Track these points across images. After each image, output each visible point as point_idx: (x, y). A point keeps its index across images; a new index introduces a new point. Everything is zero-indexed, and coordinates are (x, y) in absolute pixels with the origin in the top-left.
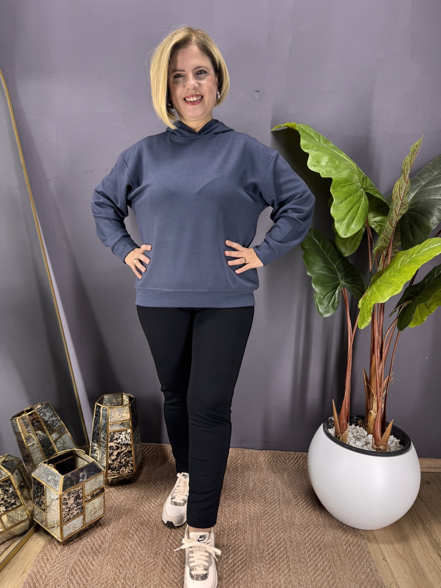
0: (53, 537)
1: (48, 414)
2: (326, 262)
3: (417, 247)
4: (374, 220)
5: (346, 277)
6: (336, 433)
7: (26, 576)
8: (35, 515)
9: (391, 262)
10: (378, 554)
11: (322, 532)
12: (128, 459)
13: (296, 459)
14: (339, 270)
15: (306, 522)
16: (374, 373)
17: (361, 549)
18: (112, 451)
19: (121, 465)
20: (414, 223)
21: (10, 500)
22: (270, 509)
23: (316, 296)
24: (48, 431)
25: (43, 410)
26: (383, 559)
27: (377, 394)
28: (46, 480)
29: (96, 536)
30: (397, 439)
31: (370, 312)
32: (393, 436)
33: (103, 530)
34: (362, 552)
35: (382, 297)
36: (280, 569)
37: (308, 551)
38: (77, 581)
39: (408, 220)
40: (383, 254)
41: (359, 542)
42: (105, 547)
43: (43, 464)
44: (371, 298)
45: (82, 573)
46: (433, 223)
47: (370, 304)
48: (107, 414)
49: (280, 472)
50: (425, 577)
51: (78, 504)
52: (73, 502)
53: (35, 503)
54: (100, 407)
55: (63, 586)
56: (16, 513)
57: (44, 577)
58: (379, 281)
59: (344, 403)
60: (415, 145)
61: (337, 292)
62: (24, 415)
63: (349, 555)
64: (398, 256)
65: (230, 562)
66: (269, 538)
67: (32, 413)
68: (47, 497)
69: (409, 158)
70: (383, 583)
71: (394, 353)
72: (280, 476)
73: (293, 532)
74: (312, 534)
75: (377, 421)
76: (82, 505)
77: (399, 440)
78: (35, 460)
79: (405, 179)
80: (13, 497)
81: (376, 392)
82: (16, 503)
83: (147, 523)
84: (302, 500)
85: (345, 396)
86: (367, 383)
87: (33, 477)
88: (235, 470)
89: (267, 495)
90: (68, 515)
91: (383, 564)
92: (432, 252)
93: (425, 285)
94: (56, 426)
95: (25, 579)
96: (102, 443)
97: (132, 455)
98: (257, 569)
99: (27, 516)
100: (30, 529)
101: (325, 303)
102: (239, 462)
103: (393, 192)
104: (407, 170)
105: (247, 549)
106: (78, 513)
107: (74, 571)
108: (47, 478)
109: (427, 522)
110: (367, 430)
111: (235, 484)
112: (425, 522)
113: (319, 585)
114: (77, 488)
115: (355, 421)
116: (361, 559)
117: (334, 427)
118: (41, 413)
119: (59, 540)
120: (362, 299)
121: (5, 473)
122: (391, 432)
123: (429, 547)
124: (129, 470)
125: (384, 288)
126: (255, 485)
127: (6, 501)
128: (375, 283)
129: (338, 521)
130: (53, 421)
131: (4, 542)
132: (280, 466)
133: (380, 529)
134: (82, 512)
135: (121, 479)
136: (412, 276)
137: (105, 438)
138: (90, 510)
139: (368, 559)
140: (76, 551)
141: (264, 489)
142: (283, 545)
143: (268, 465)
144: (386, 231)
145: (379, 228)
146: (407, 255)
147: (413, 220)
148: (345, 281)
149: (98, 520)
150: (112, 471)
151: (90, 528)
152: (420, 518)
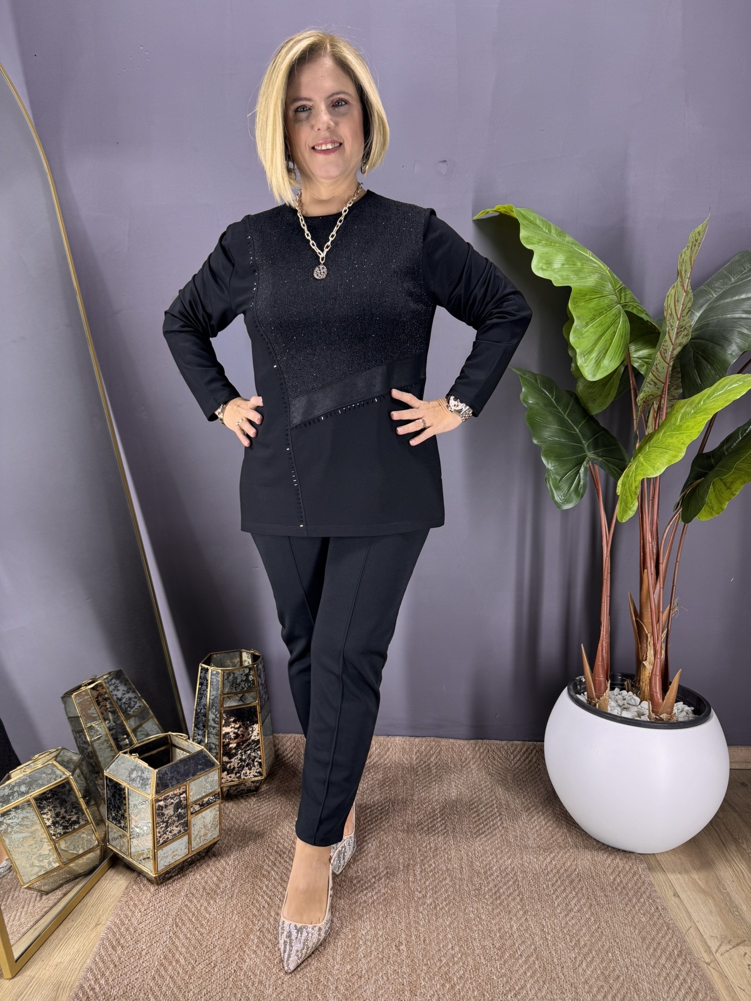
0: (140, 873)
1: (122, 688)
2: (562, 422)
3: (707, 391)
4: (639, 354)
5: (595, 446)
6: (590, 698)
7: (102, 931)
8: (110, 840)
9: (666, 418)
10: (665, 887)
11: (573, 855)
12: (253, 754)
13: (525, 753)
14: (583, 435)
15: (546, 843)
16: (647, 602)
17: (637, 879)
18: (227, 740)
19: (243, 763)
20: (702, 356)
21: (70, 815)
22: (486, 827)
23: (548, 476)
24: (123, 713)
25: (113, 681)
26: (674, 895)
27: (653, 634)
28: (128, 779)
29: (208, 871)
30: (689, 706)
31: (635, 494)
32: (682, 703)
33: (219, 862)
34: (639, 885)
35: (654, 469)
36: (510, 912)
37: (553, 885)
38: (185, 935)
39: (692, 353)
40: (654, 409)
41: (635, 867)
42: (226, 887)
43: (122, 754)
44: (636, 472)
45: (193, 923)
46: (731, 354)
47: (635, 481)
48: (219, 681)
49: (500, 774)
50: (743, 919)
51: (180, 817)
52: (172, 813)
53: (111, 820)
54: (207, 670)
55: (164, 943)
56: (80, 836)
57: (132, 930)
58: (648, 447)
59: (600, 648)
60: (696, 232)
61: (582, 470)
62: (83, 688)
63: (619, 888)
64: (675, 409)
65: (429, 903)
66: (488, 867)
67: (97, 685)
68: (130, 806)
69: (688, 253)
70: (676, 927)
71: (678, 563)
72: (500, 779)
73: (527, 857)
74: (556, 859)
75: (655, 675)
76: (186, 819)
77: (693, 708)
78: (103, 762)
79: (683, 286)
80: (74, 810)
81: (650, 631)
82: (78, 820)
83: (289, 852)
84: (538, 812)
85: (601, 635)
86: (636, 617)
87: (106, 777)
88: (427, 772)
89: (480, 807)
90: (165, 833)
91: (674, 901)
92: (728, 396)
93: (724, 454)
94: (134, 707)
95: (102, 935)
96: (212, 728)
97: (259, 747)
98: (473, 911)
99: (96, 843)
100: (101, 863)
101: (565, 487)
102: (432, 760)
103: (665, 304)
104: (686, 271)
105: (455, 884)
106: (180, 831)
107: (179, 922)
108: (130, 776)
109: (744, 841)
110: (641, 692)
111: (428, 793)
112: (740, 841)
113: (575, 931)
114: (178, 790)
115: (619, 682)
116: (639, 894)
117: (586, 693)
118: (110, 685)
119: (151, 874)
120: (622, 478)
121: (62, 773)
122: (677, 697)
123: (748, 876)
124: (256, 772)
125: (656, 456)
126: (461, 793)
127: (64, 818)
128: (643, 451)
129: (598, 842)
130: (130, 699)
131: (61, 886)
132: (500, 765)
133: (667, 852)
134: (186, 831)
135: (243, 787)
136: (699, 432)
137: (216, 719)
138: (198, 828)
139: (650, 895)
140: (179, 893)
141: (475, 798)
142: (512, 878)
143: (480, 764)
144: (657, 368)
145: (645, 367)
146: (691, 404)
147: (700, 353)
148: (594, 453)
149: (211, 845)
150: (228, 774)
151: (198, 860)
152: (732, 835)
